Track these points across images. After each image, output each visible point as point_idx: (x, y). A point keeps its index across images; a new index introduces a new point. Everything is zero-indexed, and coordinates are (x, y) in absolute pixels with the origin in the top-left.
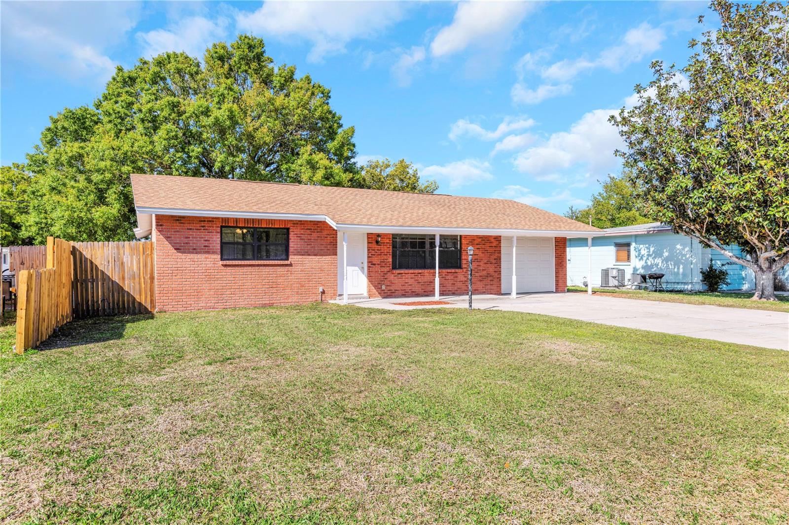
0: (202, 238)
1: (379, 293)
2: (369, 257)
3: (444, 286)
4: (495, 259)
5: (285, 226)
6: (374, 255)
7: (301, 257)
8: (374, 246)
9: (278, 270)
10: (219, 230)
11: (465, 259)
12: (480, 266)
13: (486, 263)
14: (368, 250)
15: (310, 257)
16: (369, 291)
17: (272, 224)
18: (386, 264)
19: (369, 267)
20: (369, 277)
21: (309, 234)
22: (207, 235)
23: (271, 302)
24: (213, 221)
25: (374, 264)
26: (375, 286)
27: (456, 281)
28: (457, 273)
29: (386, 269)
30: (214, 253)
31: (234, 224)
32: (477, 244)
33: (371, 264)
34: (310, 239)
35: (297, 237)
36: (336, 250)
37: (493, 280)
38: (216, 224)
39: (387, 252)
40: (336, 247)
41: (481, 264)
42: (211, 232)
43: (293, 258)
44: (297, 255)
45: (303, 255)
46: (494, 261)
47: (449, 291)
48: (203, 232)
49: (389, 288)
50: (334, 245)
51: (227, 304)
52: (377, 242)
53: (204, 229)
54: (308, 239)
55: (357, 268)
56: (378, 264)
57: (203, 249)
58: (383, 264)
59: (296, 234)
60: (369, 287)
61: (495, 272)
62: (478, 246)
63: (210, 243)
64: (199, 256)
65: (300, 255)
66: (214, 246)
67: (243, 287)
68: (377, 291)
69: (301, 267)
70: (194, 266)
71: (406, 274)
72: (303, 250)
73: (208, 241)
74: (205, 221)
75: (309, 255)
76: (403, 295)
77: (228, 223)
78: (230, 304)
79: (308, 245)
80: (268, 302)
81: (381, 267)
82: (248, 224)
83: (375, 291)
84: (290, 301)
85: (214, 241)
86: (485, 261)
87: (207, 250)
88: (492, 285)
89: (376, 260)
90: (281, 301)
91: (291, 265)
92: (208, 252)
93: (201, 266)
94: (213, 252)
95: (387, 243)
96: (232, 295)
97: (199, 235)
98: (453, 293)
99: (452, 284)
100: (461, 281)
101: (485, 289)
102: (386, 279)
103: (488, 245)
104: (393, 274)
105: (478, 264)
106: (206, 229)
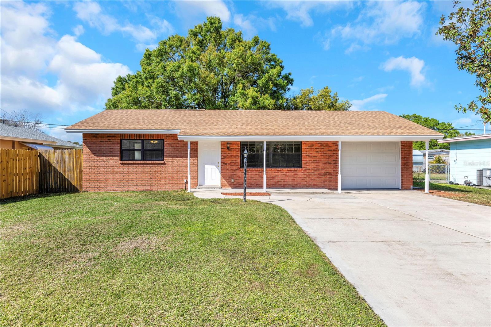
0: (109, 147)
1: (229, 185)
2: (222, 159)
4: (333, 160)
5: (161, 138)
6: (226, 157)
7: (172, 159)
8: (226, 150)
9: (156, 167)
10: (119, 141)
11: (304, 160)
12: (319, 166)
13: (324, 164)
14: (221, 154)
15: (178, 159)
16: (222, 183)
17: (152, 137)
18: (235, 164)
19: (222, 166)
20: (222, 173)
21: (177, 143)
22: (112, 145)
23: (151, 188)
24: (115, 136)
25: (226, 164)
26: (226, 180)
27: (296, 178)
28: (297, 171)
29: (235, 168)
30: (116, 156)
31: (128, 137)
32: (316, 148)
33: (223, 163)
34: (178, 147)
35: (169, 145)
36: (197, 153)
37: (331, 178)
38: (117, 138)
39: (236, 155)
40: (197, 152)
41: (320, 164)
42: (114, 143)
43: (167, 160)
44: (169, 157)
45: (173, 157)
46: (332, 162)
47: (289, 185)
48: (109, 143)
49: (237, 181)
50: (195, 150)
51: (124, 188)
52: (228, 148)
53: (110, 141)
54: (177, 147)
55: (214, 167)
56: (229, 164)
57: (109, 154)
58: (233, 164)
59: (168, 143)
60: (221, 180)
61: (334, 171)
62: (317, 150)
63: (113, 150)
64: (107, 158)
65: (171, 157)
66: (116, 152)
67: (133, 178)
68: (228, 183)
69: (172, 165)
70: (104, 164)
71: (251, 171)
72: (173, 154)
73: (112, 148)
74: (110, 136)
75: (177, 157)
76: (249, 187)
77: (124, 138)
78: (125, 188)
79: (176, 150)
80: (149, 188)
81: (231, 166)
82: (136, 137)
83: (226, 183)
84: (164, 188)
85: (116, 148)
86: (324, 162)
87: (111, 154)
88: (331, 181)
89: (227, 161)
90: (158, 188)
91: (164, 164)
92: (112, 156)
93: (107, 164)
94: (115, 155)
95: (236, 148)
96: (127, 183)
97: (107, 145)
98: (293, 187)
99: (292, 180)
100: (300, 178)
101: (324, 185)
102: (235, 174)
103: (327, 149)
104: (241, 171)
105: (317, 164)
106: (111, 141)
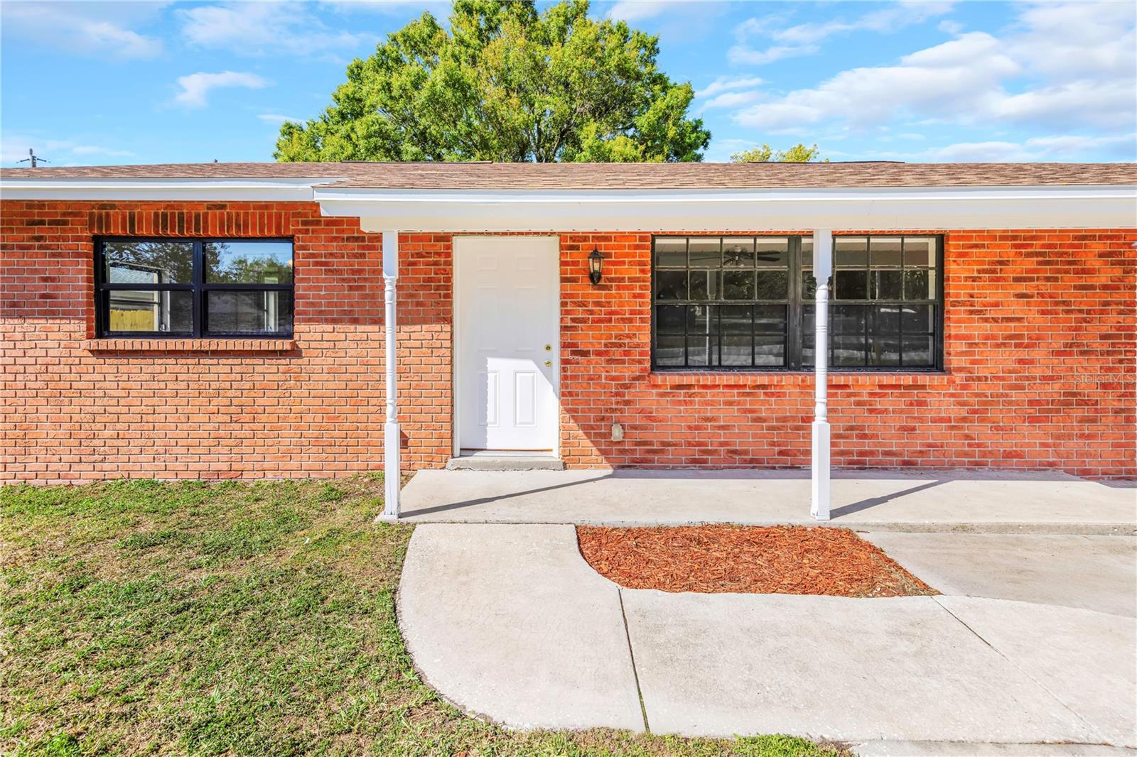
0: (36, 271)
1: (603, 452)
2: (564, 328)
3: (864, 436)
4: (1103, 337)
5: (278, 229)
6: (584, 321)
7: (329, 327)
8: (585, 290)
9: (258, 369)
10: (86, 247)
11: (958, 337)
12: (1032, 362)
13: (1059, 353)
14: (563, 304)
15: (360, 328)
16: (565, 443)
17: (238, 226)
18: (627, 353)
19: (565, 362)
20: (566, 395)
21: (355, 256)
22: (49, 263)
23: (235, 466)
24: (65, 223)
25: (585, 354)
26: (587, 429)
27: (921, 420)
28: (923, 387)
29: (629, 371)
30: (68, 315)
31: (124, 228)
32: (1016, 280)
33: (573, 351)
34: (360, 271)
35: (316, 264)
36: (451, 304)
37: (1093, 420)
38: (72, 230)
39: (632, 312)
40: (448, 296)
41: (1038, 354)
42: (60, 255)
43: (305, 332)
44: (318, 321)
45: (334, 321)
46: (1098, 345)
47: (886, 453)
48: (37, 255)
49: (638, 435)
50: (438, 288)
51: (106, 466)
52: (595, 278)
53: (40, 247)
54: (354, 272)
55: (530, 365)
56: (598, 353)
57: (37, 304)
58: (616, 353)
59: (313, 256)
60: (563, 429)
61: (1105, 386)
62: (1022, 288)
63: (57, 288)
64: (28, 324)
65: (327, 321)
66: (69, 296)
67: (150, 418)
68: (595, 444)
69: (330, 361)
70: (14, 353)
71: (705, 387)
72: (336, 305)
73: (53, 280)
74: (42, 223)
75: (355, 321)
76: (695, 461)
77: (108, 228)
78: (114, 466)
79: (351, 288)
80: (225, 467)
81: (609, 361)
82: (165, 227)
83: (587, 442)
84: (294, 464)
85: (70, 280)
86: (1059, 345)
87: (49, 307)
88: (1089, 437)
89: (589, 338)
90: (266, 465)
91: (295, 353)
92: (52, 314)
93: (30, 353)
94: (64, 313)
95: (631, 279)
96: (120, 443)
97: (26, 264)
98: (905, 463)
99: (903, 428)
100: (941, 420)
101: (1058, 454)
102: (627, 403)
103: (1070, 280)
104: (655, 386)
105: (1023, 354)
106: (47, 247)
